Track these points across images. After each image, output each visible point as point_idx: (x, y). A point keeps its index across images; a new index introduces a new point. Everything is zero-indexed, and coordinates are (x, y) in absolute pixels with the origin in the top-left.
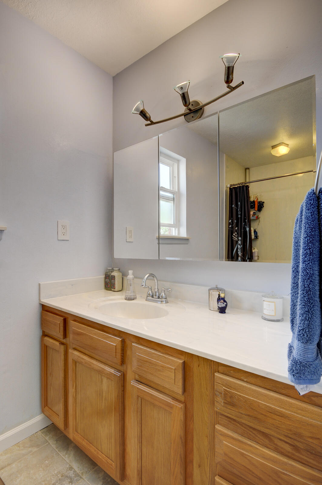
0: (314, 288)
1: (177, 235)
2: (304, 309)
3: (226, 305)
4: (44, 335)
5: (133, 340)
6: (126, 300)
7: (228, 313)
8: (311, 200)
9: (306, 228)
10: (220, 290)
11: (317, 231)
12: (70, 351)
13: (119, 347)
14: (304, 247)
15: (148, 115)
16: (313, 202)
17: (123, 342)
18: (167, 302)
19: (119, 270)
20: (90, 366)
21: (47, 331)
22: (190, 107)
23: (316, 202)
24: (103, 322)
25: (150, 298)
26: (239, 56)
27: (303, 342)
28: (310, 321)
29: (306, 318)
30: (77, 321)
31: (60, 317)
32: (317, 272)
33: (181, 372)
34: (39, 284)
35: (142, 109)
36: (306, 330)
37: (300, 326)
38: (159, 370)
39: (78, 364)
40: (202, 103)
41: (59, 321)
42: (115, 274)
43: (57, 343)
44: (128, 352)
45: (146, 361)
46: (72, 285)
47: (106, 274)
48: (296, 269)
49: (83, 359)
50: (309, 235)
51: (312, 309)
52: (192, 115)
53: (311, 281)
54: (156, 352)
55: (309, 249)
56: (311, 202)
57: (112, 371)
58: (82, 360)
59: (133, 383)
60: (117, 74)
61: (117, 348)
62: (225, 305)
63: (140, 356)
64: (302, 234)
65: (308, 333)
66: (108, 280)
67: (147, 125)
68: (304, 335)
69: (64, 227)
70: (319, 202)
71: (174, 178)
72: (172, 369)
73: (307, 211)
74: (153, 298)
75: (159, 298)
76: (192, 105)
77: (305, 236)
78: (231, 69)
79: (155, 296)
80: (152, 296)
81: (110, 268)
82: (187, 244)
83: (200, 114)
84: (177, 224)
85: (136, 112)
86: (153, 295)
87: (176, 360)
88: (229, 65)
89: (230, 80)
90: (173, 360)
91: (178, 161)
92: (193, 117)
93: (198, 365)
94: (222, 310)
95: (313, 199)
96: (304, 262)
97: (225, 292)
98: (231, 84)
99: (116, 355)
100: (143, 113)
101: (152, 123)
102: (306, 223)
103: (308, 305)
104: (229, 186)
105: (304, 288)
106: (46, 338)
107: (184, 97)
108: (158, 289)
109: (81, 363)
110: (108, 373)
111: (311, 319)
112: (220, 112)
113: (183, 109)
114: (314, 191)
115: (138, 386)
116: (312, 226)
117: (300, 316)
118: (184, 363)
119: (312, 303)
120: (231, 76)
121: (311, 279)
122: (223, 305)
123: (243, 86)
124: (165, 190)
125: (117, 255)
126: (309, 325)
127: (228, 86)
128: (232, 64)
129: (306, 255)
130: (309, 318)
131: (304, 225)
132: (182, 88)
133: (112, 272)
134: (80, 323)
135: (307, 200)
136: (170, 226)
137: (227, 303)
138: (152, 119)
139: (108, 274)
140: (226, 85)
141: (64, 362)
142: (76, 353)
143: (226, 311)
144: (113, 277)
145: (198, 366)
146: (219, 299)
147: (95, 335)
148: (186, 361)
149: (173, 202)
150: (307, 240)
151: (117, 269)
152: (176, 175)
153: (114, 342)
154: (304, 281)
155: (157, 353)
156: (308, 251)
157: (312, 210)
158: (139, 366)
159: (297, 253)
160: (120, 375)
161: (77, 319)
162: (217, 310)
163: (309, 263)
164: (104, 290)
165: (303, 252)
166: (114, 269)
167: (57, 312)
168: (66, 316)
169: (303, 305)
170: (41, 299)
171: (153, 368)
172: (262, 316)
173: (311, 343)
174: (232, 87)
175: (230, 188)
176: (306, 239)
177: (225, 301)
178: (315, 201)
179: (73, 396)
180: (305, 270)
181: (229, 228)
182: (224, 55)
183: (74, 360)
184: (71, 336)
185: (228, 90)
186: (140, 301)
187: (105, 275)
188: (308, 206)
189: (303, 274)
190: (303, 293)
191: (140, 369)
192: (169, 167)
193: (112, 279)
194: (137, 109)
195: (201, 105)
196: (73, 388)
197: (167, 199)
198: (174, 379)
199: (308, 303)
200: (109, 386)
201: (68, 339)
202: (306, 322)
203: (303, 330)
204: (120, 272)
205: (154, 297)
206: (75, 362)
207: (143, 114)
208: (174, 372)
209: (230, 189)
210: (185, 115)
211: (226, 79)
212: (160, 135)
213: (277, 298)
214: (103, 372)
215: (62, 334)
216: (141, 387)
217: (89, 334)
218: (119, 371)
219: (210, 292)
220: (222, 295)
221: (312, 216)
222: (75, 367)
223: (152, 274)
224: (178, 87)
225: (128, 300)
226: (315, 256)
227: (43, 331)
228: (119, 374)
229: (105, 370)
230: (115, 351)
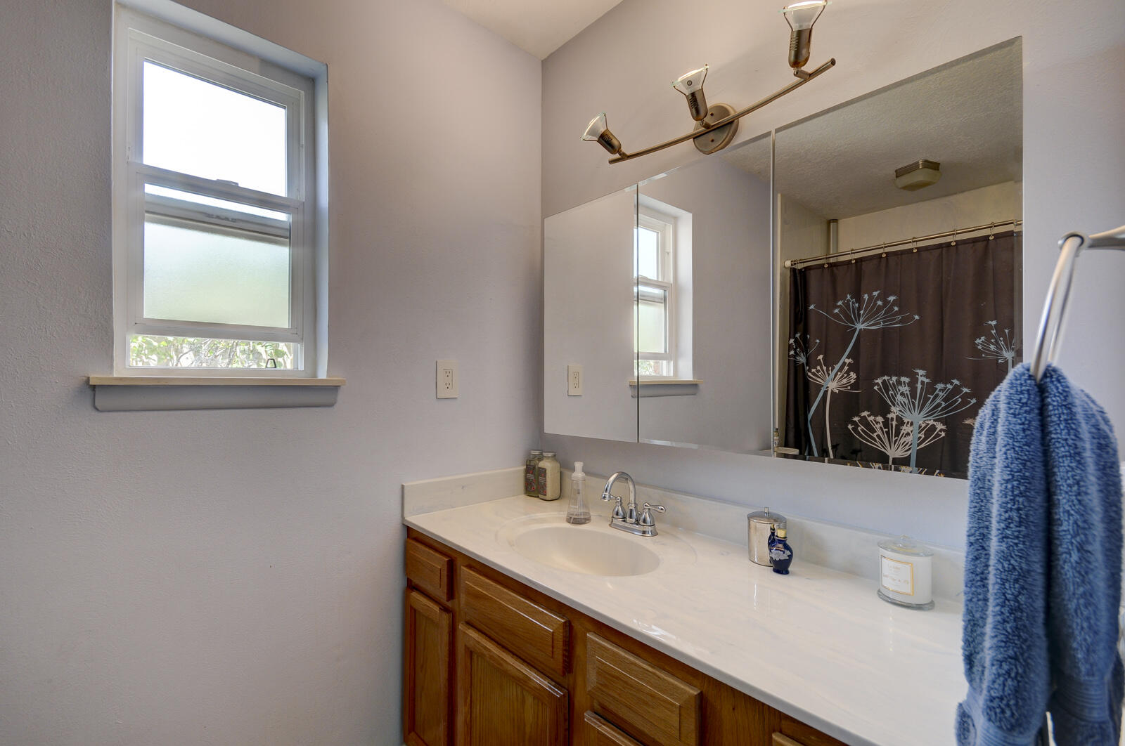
0: (1031, 605)
1: (672, 374)
2: (1005, 651)
3: (790, 557)
4: (411, 586)
5: (589, 626)
6: (569, 522)
7: (794, 574)
8: (1022, 392)
9: (1007, 458)
10: (775, 521)
11: (1038, 467)
12: (461, 627)
13: (560, 637)
14: (1004, 503)
15: (615, 142)
16: (1029, 399)
17: (568, 627)
18: (655, 534)
19: (555, 456)
20: (501, 665)
21: (416, 581)
22: (708, 120)
23: (1035, 398)
24: (526, 579)
25: (619, 522)
26: (824, 6)
27: (1000, 728)
28: (1019, 682)
29: (1008, 672)
30: (474, 568)
31: (441, 556)
32: (1038, 566)
33: (694, 716)
34: (403, 487)
35: (602, 130)
36: (1008, 701)
37: (992, 686)
38: (646, 703)
39: (475, 657)
40: (735, 108)
41: (439, 563)
42: (546, 464)
43: (436, 608)
44: (579, 650)
45: (617, 678)
46: (463, 487)
47: (528, 463)
48: (978, 539)
49: (485, 648)
50: (1018, 476)
51: (1026, 655)
52: (711, 136)
53: (1023, 588)
54: (637, 662)
55: (1019, 509)
56: (1021, 398)
57: (544, 683)
58: (484, 652)
59: (589, 718)
60: (552, 54)
61: (555, 637)
62: (788, 556)
63: (604, 663)
64: (997, 470)
65: (1014, 708)
66: (531, 477)
67: (612, 162)
68: (1003, 712)
69: (448, 372)
70: (1043, 400)
71: (666, 254)
72: (673, 705)
73: (1010, 419)
74: (624, 521)
75: (637, 523)
76: (712, 115)
77: (1007, 477)
78: (805, 35)
79: (630, 518)
80: (624, 518)
81: (537, 453)
82: (695, 394)
83: (730, 135)
84: (672, 353)
85: (589, 137)
86: (624, 514)
87: (682, 687)
88: (801, 26)
89: (802, 59)
90: (676, 685)
91: (675, 219)
92: (713, 141)
93: (731, 709)
94: (781, 568)
95: (1028, 390)
96: (1003, 537)
97: (786, 525)
98: (803, 68)
99: (553, 652)
100: (606, 138)
101: (624, 157)
102: (1008, 447)
103: (1014, 643)
104: (788, 264)
105: (1005, 602)
106: (415, 595)
107: (695, 101)
108: (635, 503)
109: (482, 655)
110: (538, 687)
111: (1022, 677)
112: (778, 130)
113: (690, 125)
114: (1028, 370)
115: (599, 726)
116: (1026, 455)
117: (993, 665)
118: (701, 696)
119: (1026, 640)
120: (804, 52)
121: (1021, 582)
122: (784, 557)
123: (833, 68)
124: (648, 283)
125: (549, 428)
126: (1016, 691)
127: (797, 73)
128: (807, 24)
129: (1010, 523)
130: (1017, 673)
131: (1004, 449)
132: (690, 83)
133: (540, 459)
134: (480, 574)
135: (1012, 391)
136: (656, 357)
137: (791, 551)
138: (623, 149)
139: (532, 464)
140: (792, 70)
141: (447, 648)
142: (473, 634)
143: (789, 569)
144: (543, 472)
145: (734, 709)
146: (773, 541)
147: (512, 604)
148: (704, 692)
149: (663, 305)
150: (1013, 487)
151: (550, 455)
152: (670, 249)
153: (550, 624)
154: (1004, 585)
155: (641, 664)
156: (1014, 514)
157: (1025, 418)
158: (601, 684)
159: (983, 504)
160: (561, 696)
161: (474, 565)
162: (769, 564)
163: (1016, 544)
164: (524, 497)
165: (1001, 515)
166: (545, 454)
167: (435, 544)
168: (454, 555)
169: (1002, 641)
170: (405, 516)
171: (631, 694)
172: (879, 591)
173: (1021, 733)
174: (806, 73)
175: (791, 268)
176: (1009, 486)
177: (787, 547)
178: (1032, 396)
179: (465, 720)
180: (1005, 557)
181: (789, 356)
182: (790, 6)
183: (468, 648)
184: (462, 598)
185: (797, 79)
186: (598, 527)
187: (527, 465)
188: (1015, 406)
189: (1000, 567)
190: (1002, 613)
191: (603, 691)
192: (656, 234)
193: (539, 475)
194: (592, 132)
195: (732, 114)
196: (465, 705)
197: (651, 300)
198: (678, 728)
199: (1014, 638)
200: (538, 715)
201: (456, 601)
202: (1010, 682)
203: (1001, 699)
204: (557, 460)
205: (628, 519)
206: (470, 653)
207: (606, 140)
208: (678, 712)
209: (793, 270)
210: (696, 137)
211: (792, 58)
212: (641, 184)
213: (918, 555)
214: (525, 682)
215: (446, 591)
216: (604, 730)
217: (498, 600)
218: (559, 685)
219: (751, 522)
220: (780, 534)
221: (1024, 430)
222: (469, 661)
223: (624, 473)
224: (681, 82)
225: (573, 523)
226: (1033, 528)
227: (408, 579)
228: (558, 693)
229: (530, 679)
230: (551, 643)
